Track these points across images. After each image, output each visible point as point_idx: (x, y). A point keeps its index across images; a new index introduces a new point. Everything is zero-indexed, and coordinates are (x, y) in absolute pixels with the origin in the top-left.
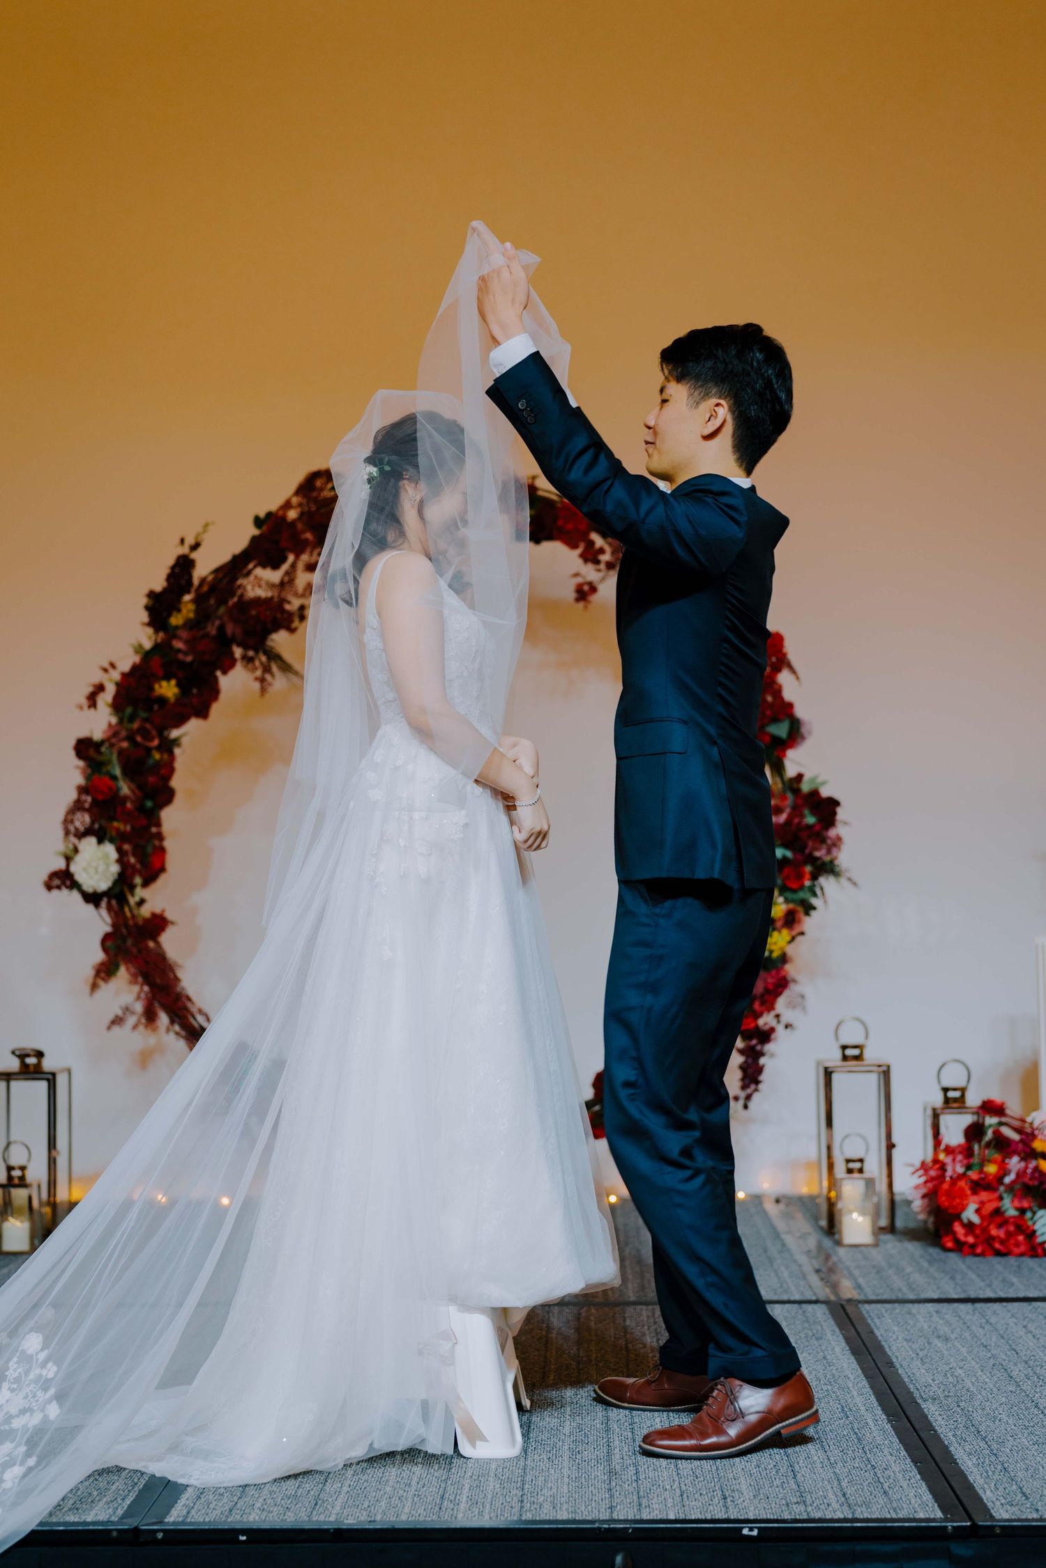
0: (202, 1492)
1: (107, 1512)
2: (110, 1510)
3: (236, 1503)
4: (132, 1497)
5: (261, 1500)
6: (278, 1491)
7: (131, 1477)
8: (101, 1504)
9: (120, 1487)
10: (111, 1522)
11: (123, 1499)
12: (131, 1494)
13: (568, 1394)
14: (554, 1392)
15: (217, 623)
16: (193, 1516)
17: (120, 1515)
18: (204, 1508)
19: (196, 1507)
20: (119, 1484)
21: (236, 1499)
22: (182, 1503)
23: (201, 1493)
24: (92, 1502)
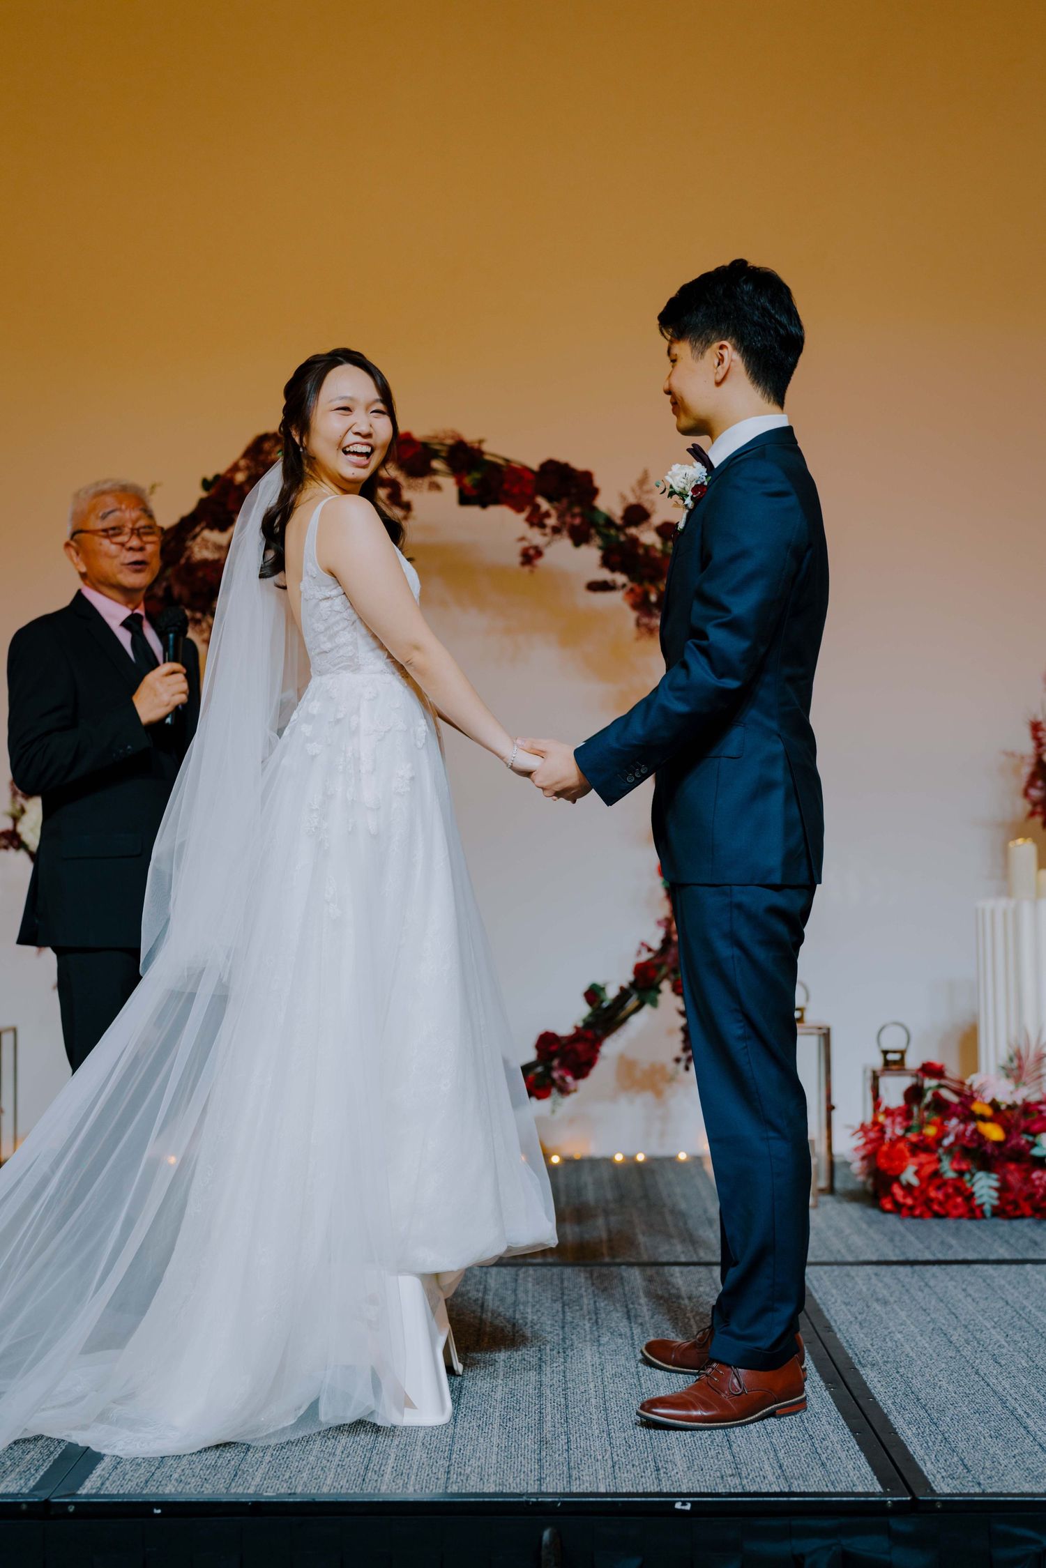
0: (118, 1461)
1: (18, 1484)
2: (22, 1481)
3: (153, 1474)
4: (46, 1467)
5: (179, 1470)
6: (197, 1460)
7: (47, 1446)
8: (13, 1475)
9: (35, 1457)
10: (21, 1494)
11: (37, 1470)
12: (45, 1464)
13: (502, 1358)
14: (488, 1356)
15: (164, 584)
16: (107, 1488)
17: (32, 1487)
18: (119, 1479)
19: (111, 1478)
20: (34, 1453)
21: (153, 1469)
22: (98, 1474)
23: (118, 1463)
24: (4, 1472)
